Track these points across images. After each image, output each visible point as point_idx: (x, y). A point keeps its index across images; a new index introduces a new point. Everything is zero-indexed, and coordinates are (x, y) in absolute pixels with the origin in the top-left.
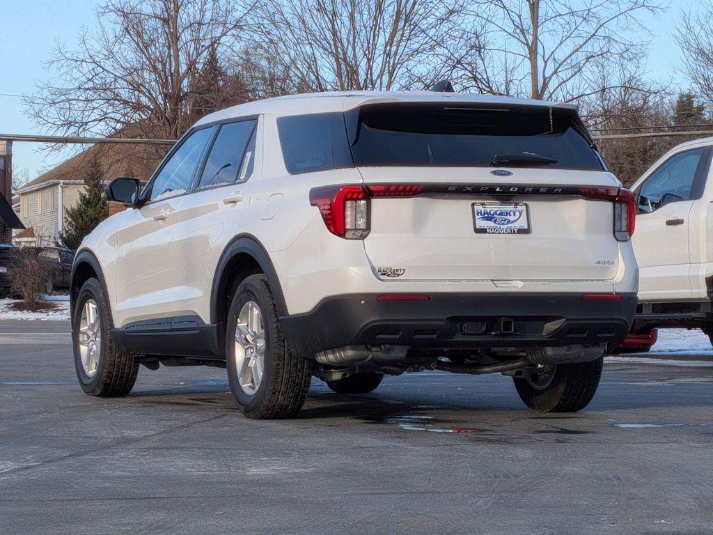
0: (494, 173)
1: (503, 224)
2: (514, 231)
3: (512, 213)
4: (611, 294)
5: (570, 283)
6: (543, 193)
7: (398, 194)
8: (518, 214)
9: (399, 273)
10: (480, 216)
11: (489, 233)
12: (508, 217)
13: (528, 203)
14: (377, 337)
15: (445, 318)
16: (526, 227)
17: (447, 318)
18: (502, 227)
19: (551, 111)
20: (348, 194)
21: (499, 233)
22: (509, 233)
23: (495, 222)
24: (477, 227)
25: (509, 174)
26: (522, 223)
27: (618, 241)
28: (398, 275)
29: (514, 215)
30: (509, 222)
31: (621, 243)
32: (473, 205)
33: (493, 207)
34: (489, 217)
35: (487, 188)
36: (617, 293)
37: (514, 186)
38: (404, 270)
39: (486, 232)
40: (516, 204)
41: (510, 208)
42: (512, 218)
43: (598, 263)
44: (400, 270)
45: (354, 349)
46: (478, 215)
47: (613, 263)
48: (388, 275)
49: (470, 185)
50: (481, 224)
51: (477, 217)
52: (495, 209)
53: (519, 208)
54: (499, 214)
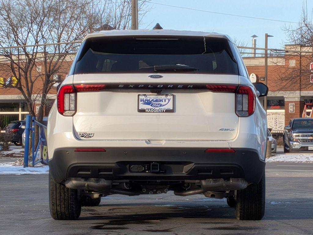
0: (151, 76)
1: (157, 107)
2: (163, 111)
3: (163, 100)
4: (228, 149)
5: (196, 142)
6: (180, 88)
7: (90, 89)
8: (167, 101)
9: (91, 136)
10: (142, 102)
11: (147, 112)
12: (161, 103)
13: (174, 94)
14: (78, 173)
15: (115, 162)
16: (172, 108)
17: (116, 162)
18: (156, 108)
19: (205, 39)
20: (65, 90)
21: (154, 112)
22: (160, 112)
23: (152, 105)
24: (140, 109)
25: (161, 77)
26: (170, 106)
27: (239, 117)
28: (91, 137)
29: (165, 101)
30: (161, 105)
31: (241, 118)
32: (139, 95)
33: (151, 96)
34: (148, 103)
35: (143, 86)
36: (231, 148)
37: (160, 84)
38: (94, 134)
39: (145, 112)
40: (167, 95)
41: (163, 97)
42: (163, 103)
43: (221, 130)
44: (92, 134)
45: (75, 180)
46: (141, 101)
47: (233, 130)
48: (85, 137)
49: (132, 84)
50: (142, 106)
51: (140, 103)
52: (153, 98)
53: (169, 97)
54: (155, 101)
